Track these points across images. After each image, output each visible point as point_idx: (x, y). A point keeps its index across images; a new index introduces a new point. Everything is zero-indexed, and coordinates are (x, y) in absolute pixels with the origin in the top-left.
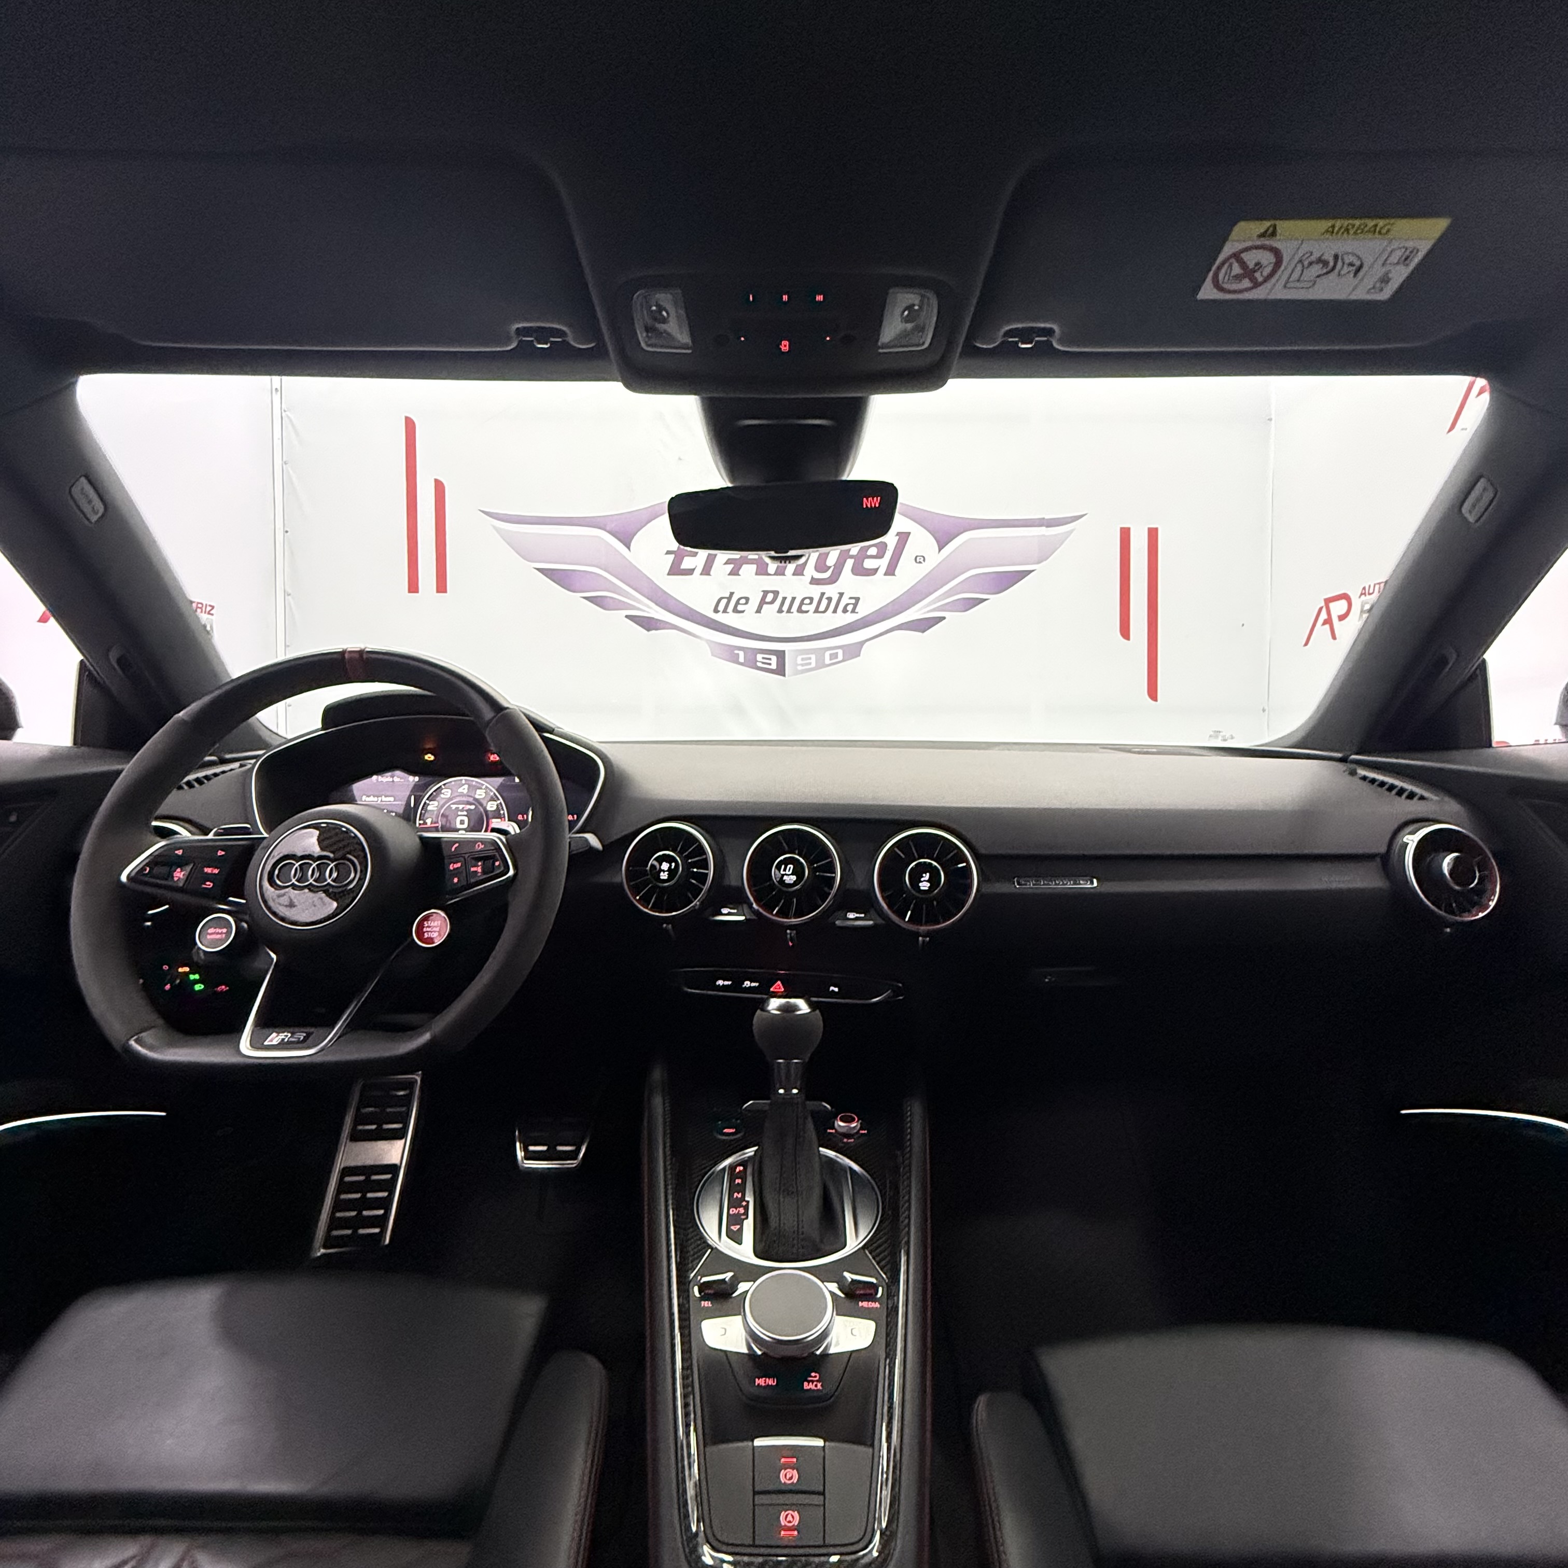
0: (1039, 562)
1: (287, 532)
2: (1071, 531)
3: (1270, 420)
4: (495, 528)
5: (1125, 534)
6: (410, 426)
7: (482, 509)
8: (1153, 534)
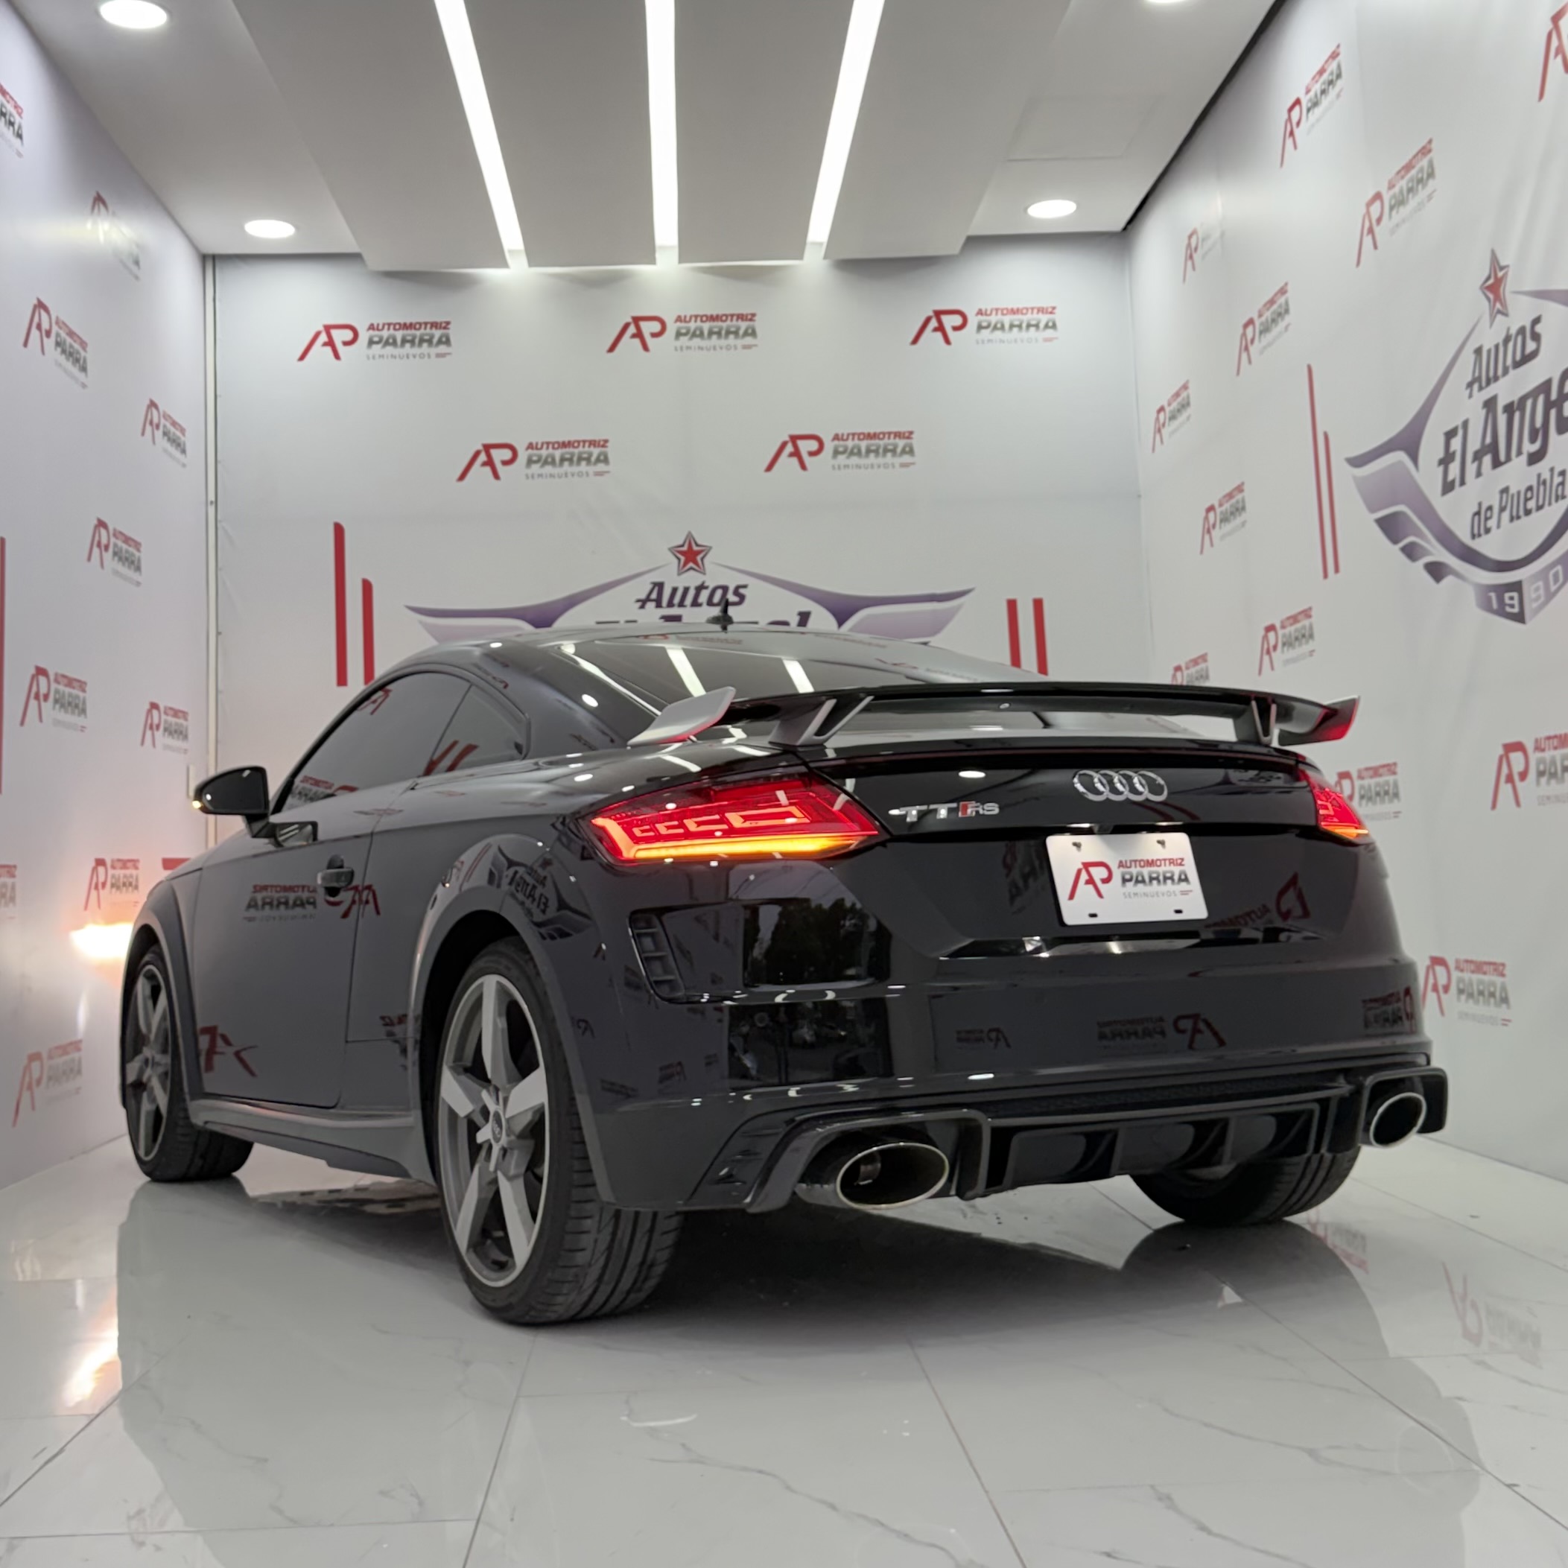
0: (935, 634)
1: (220, 633)
2: (962, 605)
3: (1139, 496)
4: (421, 622)
5: (1012, 605)
7: (408, 604)
8: (1038, 604)
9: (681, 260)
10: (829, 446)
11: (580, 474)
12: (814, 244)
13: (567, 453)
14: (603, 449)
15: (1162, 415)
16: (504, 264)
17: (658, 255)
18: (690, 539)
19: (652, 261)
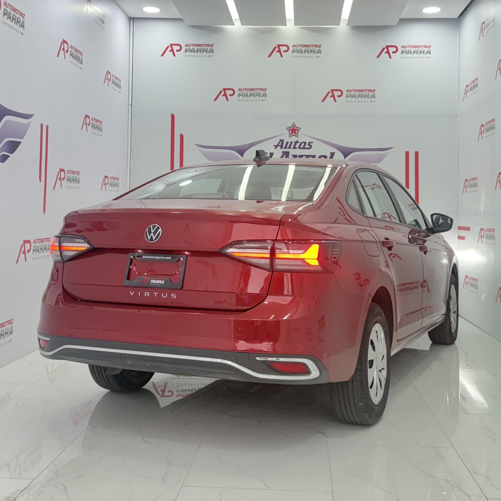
0: (378, 163)
1: (132, 150)
2: (389, 153)
3: (457, 116)
4: (200, 150)
5: (407, 154)
6: (173, 117)
7: (195, 143)
8: (417, 154)
9: (296, 24)
10: (345, 94)
11: (256, 100)
12: (343, 19)
13: (252, 93)
14: (265, 92)
15: (467, 88)
16: (233, 24)
17: (287, 23)
18: (294, 125)
19: (285, 25)
